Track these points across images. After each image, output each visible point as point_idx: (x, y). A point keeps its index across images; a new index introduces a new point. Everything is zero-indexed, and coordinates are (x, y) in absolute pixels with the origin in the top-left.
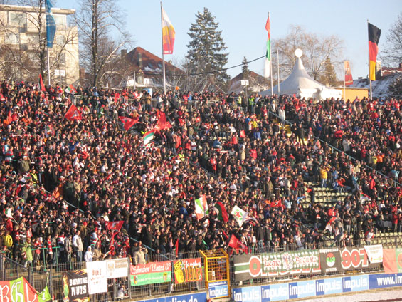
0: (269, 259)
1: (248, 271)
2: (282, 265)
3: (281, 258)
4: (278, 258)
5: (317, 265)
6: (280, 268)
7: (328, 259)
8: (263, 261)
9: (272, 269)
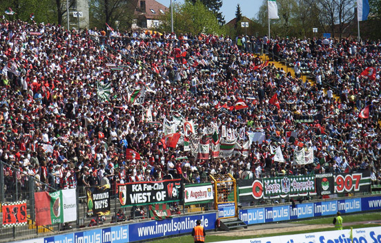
0: (270, 183)
1: (251, 193)
2: (281, 189)
3: (280, 183)
4: (277, 182)
5: (313, 188)
6: (280, 191)
7: (323, 183)
8: (264, 185)
9: (273, 192)
